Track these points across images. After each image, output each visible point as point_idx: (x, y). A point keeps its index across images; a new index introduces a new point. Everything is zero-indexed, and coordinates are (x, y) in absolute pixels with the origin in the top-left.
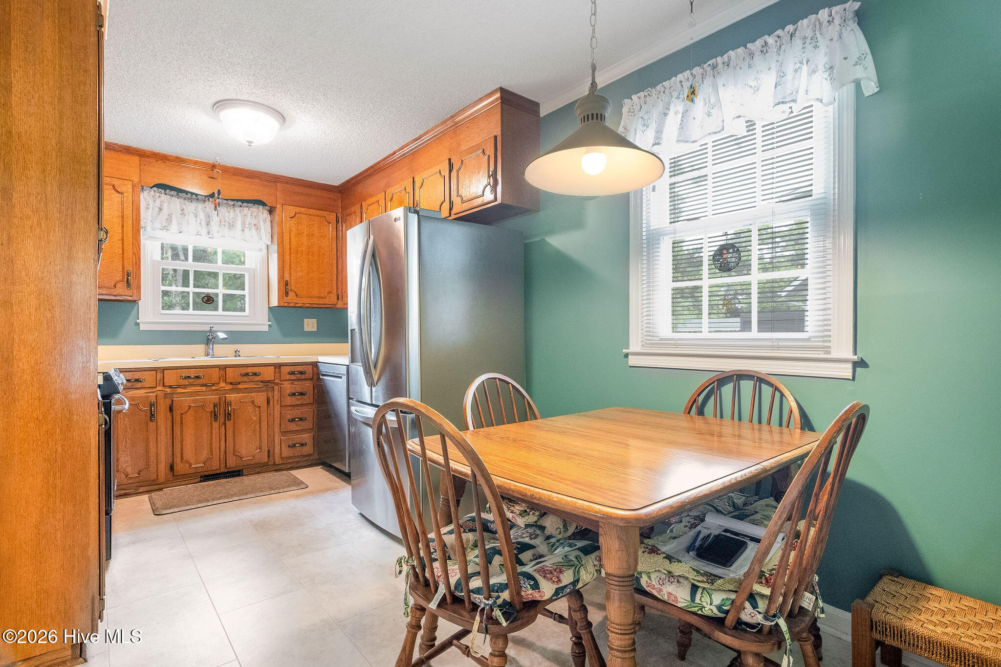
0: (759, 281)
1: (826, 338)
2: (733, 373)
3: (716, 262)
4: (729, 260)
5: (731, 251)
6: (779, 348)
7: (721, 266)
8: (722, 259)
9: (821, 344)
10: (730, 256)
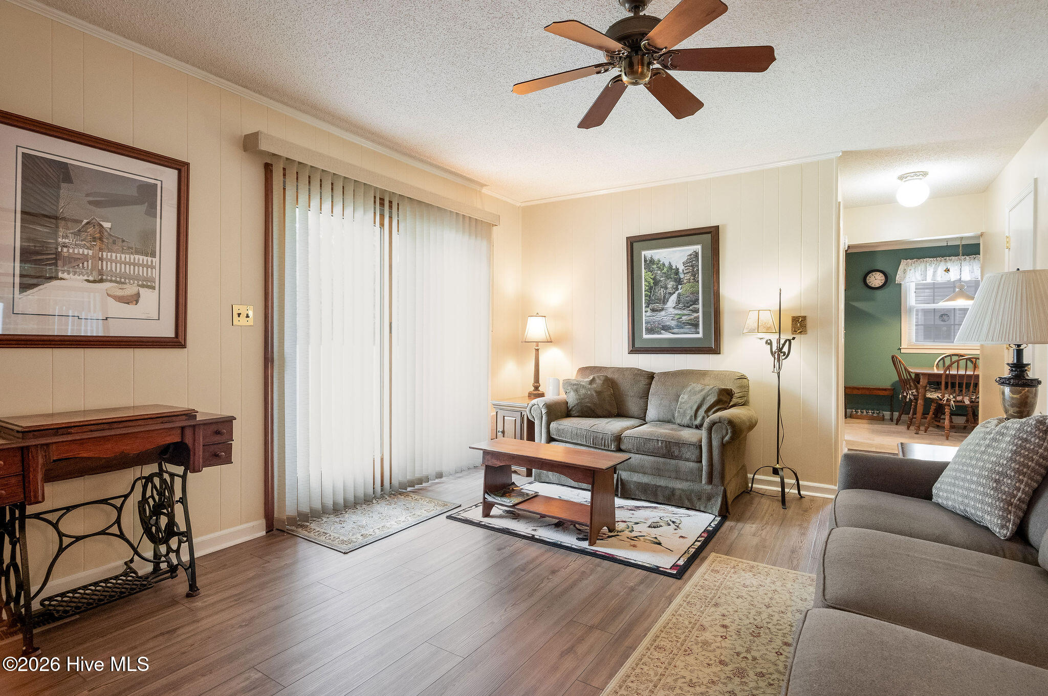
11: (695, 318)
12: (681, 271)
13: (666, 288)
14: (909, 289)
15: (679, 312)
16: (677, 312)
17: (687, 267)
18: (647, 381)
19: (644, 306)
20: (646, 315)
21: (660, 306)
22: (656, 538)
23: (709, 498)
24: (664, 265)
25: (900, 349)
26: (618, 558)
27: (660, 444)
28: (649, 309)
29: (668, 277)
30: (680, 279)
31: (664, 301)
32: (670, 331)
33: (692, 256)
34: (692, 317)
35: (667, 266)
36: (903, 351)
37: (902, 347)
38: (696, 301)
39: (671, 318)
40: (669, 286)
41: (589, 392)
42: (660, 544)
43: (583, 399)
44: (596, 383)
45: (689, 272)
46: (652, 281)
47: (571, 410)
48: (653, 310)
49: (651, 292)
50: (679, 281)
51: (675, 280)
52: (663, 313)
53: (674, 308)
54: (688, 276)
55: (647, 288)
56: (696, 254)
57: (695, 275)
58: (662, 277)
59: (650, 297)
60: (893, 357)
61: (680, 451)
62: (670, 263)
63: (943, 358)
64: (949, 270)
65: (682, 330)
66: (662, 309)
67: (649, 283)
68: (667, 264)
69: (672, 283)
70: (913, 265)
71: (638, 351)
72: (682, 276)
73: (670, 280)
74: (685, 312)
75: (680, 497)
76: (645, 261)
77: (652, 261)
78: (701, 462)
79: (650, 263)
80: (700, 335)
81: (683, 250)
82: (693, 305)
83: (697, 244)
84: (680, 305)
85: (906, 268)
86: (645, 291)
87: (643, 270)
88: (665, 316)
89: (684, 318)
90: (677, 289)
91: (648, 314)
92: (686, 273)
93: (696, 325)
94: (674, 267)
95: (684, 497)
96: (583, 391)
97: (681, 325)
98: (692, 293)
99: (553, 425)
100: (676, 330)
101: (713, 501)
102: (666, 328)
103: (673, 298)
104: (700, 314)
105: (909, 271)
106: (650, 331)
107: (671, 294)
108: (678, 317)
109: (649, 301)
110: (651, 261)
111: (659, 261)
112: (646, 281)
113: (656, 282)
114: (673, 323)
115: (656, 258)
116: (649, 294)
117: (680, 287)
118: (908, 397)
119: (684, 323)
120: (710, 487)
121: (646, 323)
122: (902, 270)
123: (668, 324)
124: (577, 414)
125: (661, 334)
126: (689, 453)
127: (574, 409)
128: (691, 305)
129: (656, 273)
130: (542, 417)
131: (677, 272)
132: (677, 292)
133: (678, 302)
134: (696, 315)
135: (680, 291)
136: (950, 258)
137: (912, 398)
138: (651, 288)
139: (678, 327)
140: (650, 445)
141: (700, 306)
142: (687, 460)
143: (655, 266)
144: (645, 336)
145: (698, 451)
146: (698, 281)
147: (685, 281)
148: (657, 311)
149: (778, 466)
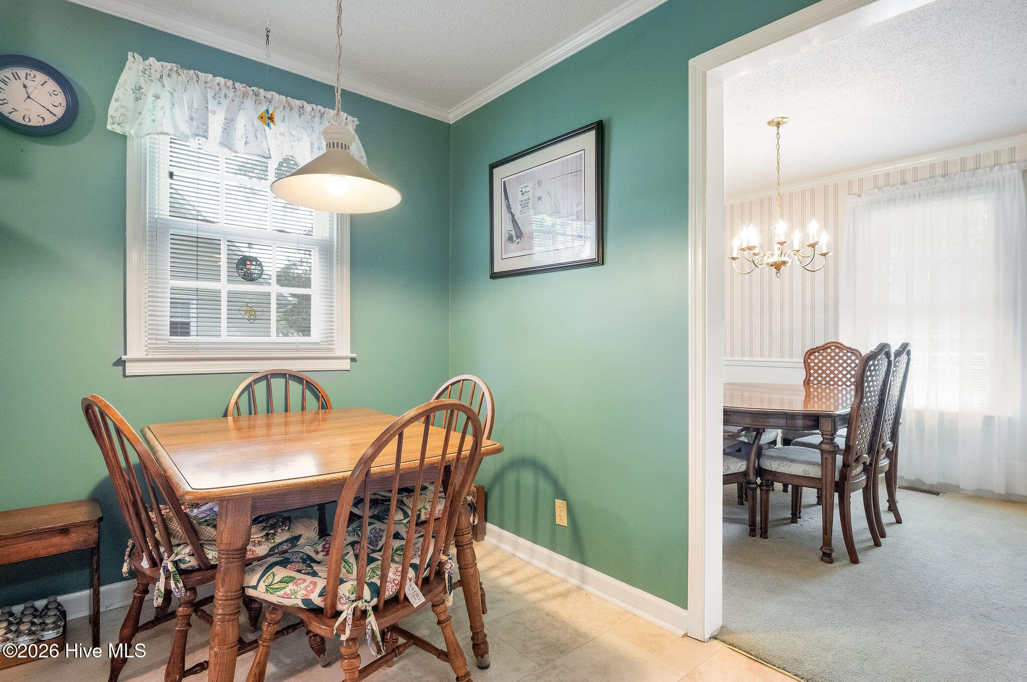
0: (277, 293)
1: (331, 342)
2: (268, 373)
3: (240, 271)
4: (252, 270)
5: (254, 263)
6: (297, 350)
7: (244, 275)
8: (246, 268)
9: (327, 346)
10: (253, 267)
14: (153, 161)
25: (121, 363)
36: (131, 369)
37: (130, 355)
60: (88, 408)
63: (249, 387)
64: (271, 119)
70: (166, 80)
85: (142, 83)
105: (150, 98)
118: (161, 585)
122: (130, 85)
136: (269, 94)
137: (178, 588)
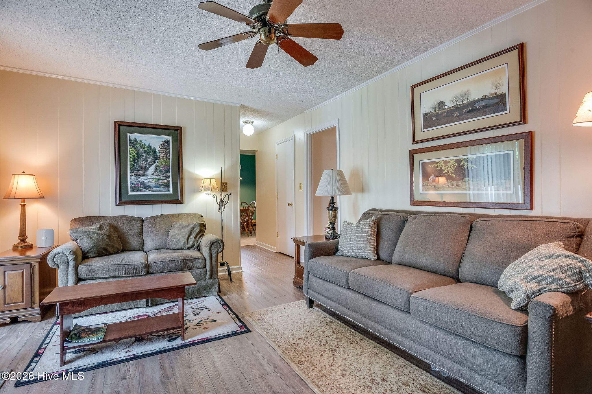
11: (167, 181)
12: (157, 150)
13: (147, 161)
15: (157, 177)
16: (154, 177)
17: (161, 149)
18: (140, 224)
19: (129, 171)
20: (131, 178)
21: (142, 172)
22: (208, 319)
23: (211, 287)
24: (145, 145)
26: (209, 338)
27: (179, 262)
28: (133, 174)
29: (148, 153)
30: (157, 156)
31: (145, 169)
32: (150, 189)
33: (165, 142)
34: (165, 181)
35: (147, 146)
38: (168, 171)
39: (150, 181)
40: (149, 160)
41: (101, 237)
42: (215, 321)
43: (97, 242)
44: (104, 229)
45: (163, 152)
46: (136, 155)
47: (87, 253)
48: (137, 175)
49: (135, 163)
50: (156, 157)
51: (154, 156)
52: (144, 177)
53: (153, 174)
54: (162, 155)
55: (132, 159)
56: (168, 142)
57: (167, 154)
58: (144, 153)
59: (134, 166)
61: (193, 264)
62: (150, 145)
65: (158, 189)
66: (144, 175)
67: (133, 156)
68: (147, 145)
69: (151, 158)
71: (125, 203)
72: (158, 154)
73: (150, 155)
74: (160, 177)
75: (193, 292)
76: (130, 140)
77: (136, 141)
78: (205, 267)
79: (134, 143)
80: (171, 192)
81: (159, 138)
82: (166, 173)
83: (169, 135)
84: (157, 173)
86: (130, 161)
87: (129, 147)
88: (146, 179)
89: (160, 181)
90: (155, 162)
91: (133, 177)
92: (161, 153)
93: (168, 186)
94: (153, 148)
95: (195, 292)
96: (95, 237)
97: (157, 186)
98: (165, 166)
99: (82, 268)
100: (154, 189)
101: (213, 288)
102: (147, 188)
103: (152, 168)
104: (171, 179)
106: (134, 189)
107: (150, 165)
108: (155, 180)
109: (133, 169)
110: (134, 141)
111: (141, 142)
112: (131, 154)
113: (139, 156)
114: (152, 185)
115: (139, 140)
116: (134, 163)
117: (157, 161)
119: (160, 184)
120: (211, 280)
121: (131, 183)
123: (148, 184)
124: (94, 255)
125: (142, 191)
126: (199, 264)
127: (90, 251)
128: (165, 173)
129: (139, 150)
130: (68, 263)
131: (155, 151)
132: (155, 164)
133: (156, 170)
134: (168, 179)
135: (157, 164)
138: (135, 160)
139: (156, 187)
140: (173, 265)
141: (171, 174)
142: (197, 268)
143: (138, 145)
144: (130, 193)
145: (204, 261)
146: (169, 159)
147: (161, 158)
148: (140, 175)
149: (222, 262)
